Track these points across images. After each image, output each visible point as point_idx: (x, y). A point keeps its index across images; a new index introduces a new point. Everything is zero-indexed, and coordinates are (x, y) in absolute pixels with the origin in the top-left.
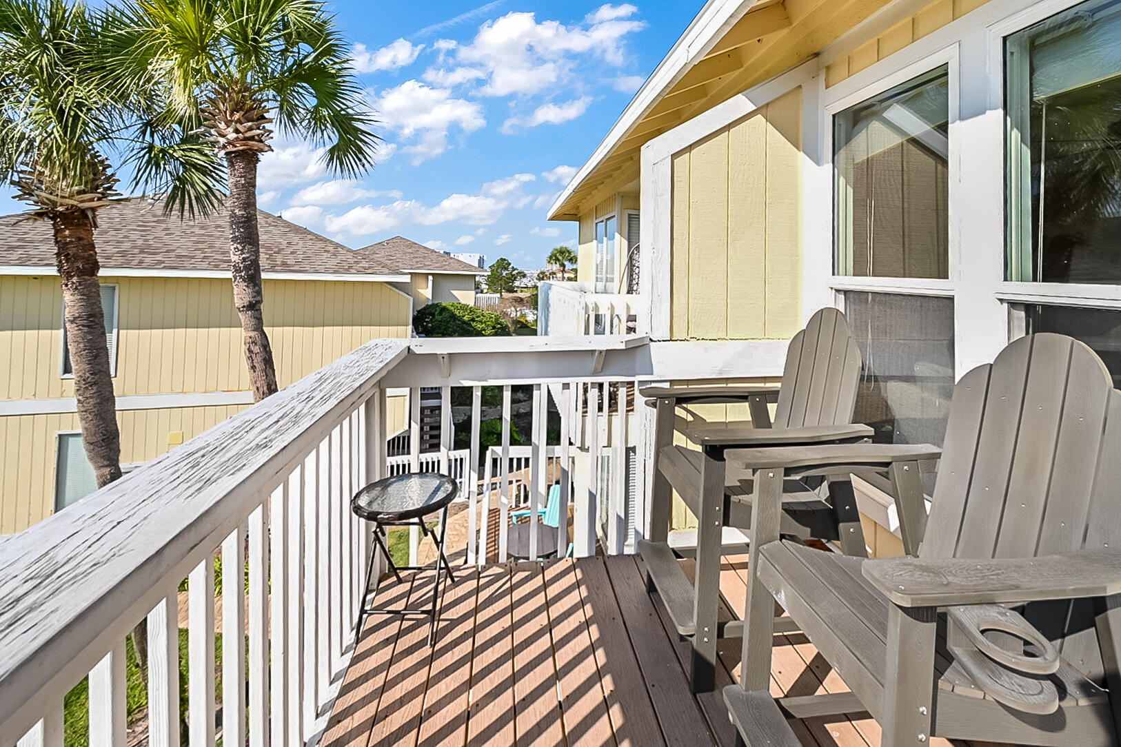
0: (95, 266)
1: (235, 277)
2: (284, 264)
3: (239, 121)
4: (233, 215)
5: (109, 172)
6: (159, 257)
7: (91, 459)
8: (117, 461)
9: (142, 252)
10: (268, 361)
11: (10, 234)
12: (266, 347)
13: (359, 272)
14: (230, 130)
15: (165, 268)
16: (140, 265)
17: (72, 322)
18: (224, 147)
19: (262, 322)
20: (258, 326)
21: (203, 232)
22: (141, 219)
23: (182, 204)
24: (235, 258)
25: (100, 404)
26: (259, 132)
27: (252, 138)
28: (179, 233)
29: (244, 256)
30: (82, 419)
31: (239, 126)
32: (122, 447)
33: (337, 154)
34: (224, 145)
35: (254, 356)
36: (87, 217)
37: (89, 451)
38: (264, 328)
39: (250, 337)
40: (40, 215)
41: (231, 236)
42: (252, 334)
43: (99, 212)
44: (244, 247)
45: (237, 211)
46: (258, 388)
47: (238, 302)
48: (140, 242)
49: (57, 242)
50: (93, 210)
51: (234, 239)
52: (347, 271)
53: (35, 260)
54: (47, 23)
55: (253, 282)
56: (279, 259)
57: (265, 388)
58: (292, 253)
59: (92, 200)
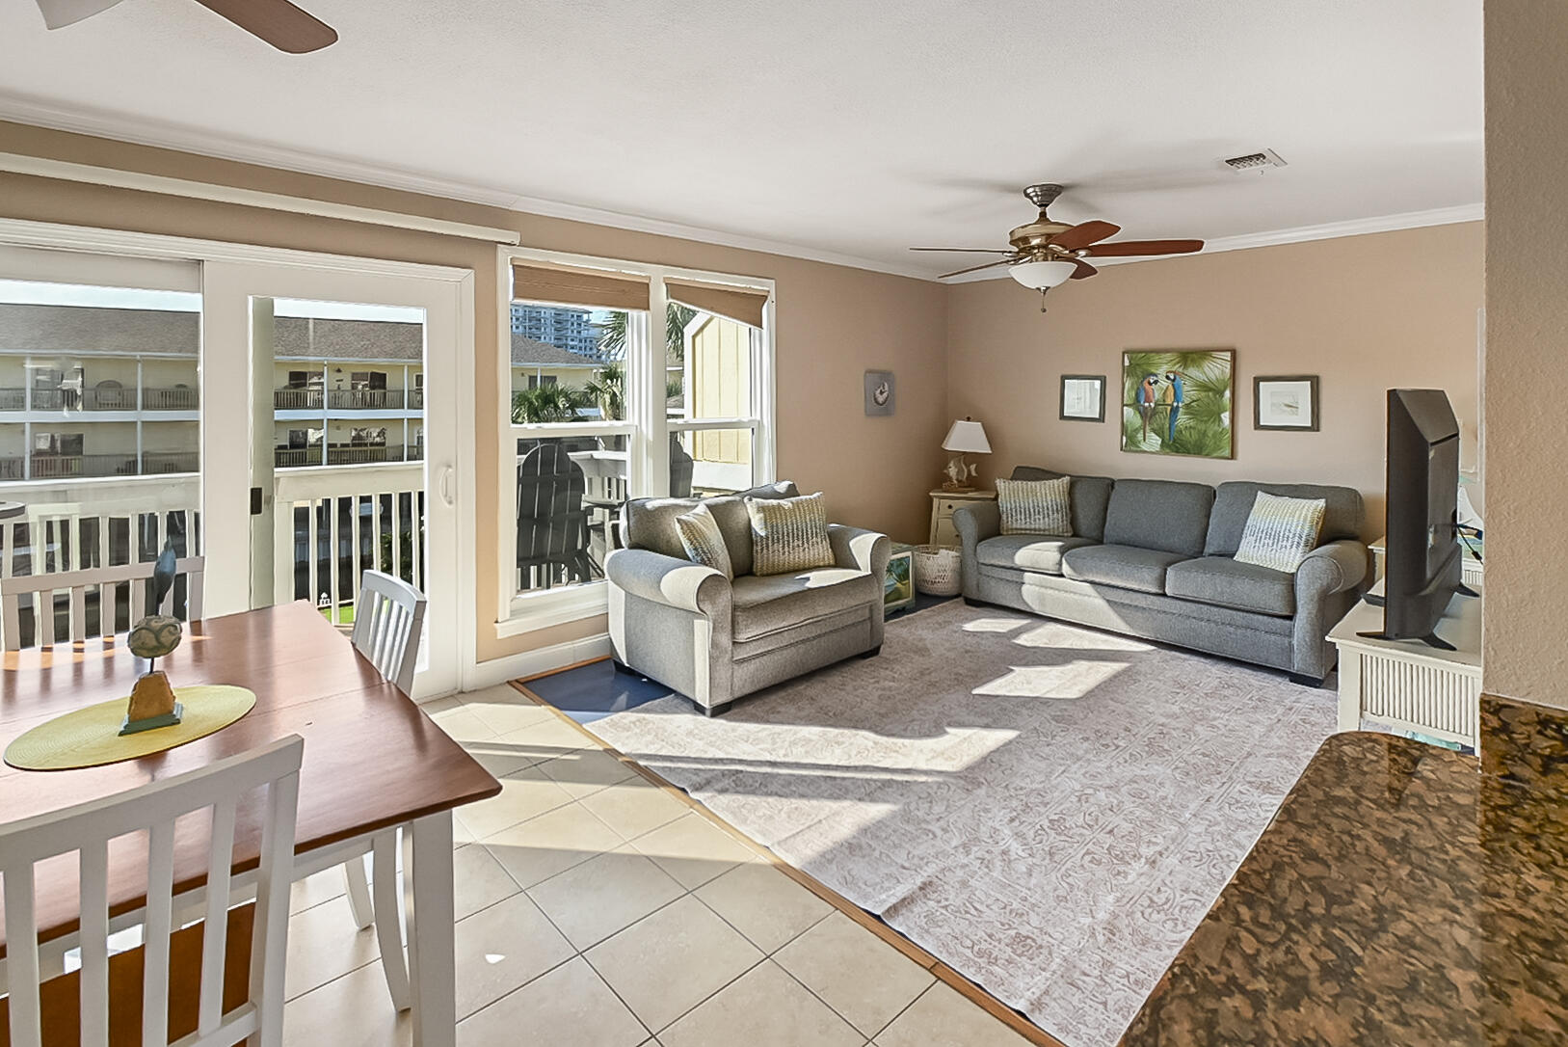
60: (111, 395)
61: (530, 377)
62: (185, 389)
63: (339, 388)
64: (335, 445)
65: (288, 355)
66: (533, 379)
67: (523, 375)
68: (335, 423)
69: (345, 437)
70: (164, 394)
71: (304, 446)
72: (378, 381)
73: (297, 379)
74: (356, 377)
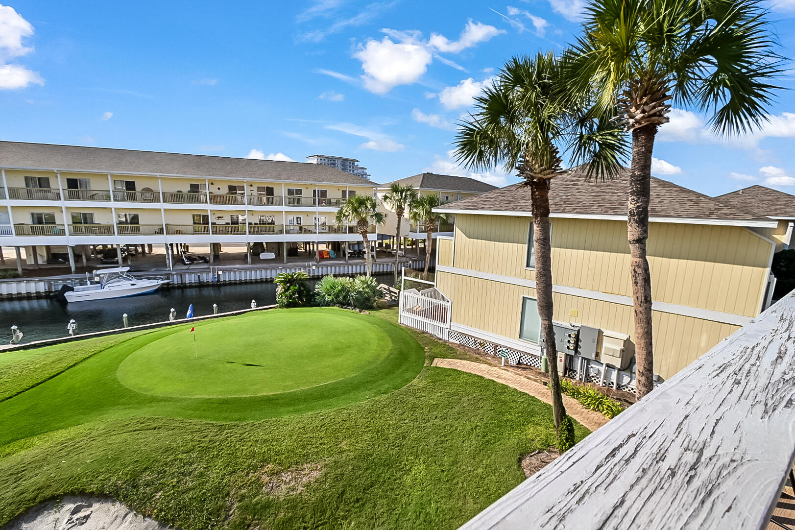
0: (548, 212)
1: (630, 220)
3: (646, 104)
4: (633, 175)
5: (558, 156)
6: (574, 206)
7: (540, 314)
8: (552, 319)
9: (565, 203)
10: (647, 280)
11: (509, 195)
12: (646, 270)
14: (639, 111)
15: (576, 213)
16: (564, 211)
17: (536, 242)
18: (633, 126)
19: (645, 252)
20: (643, 255)
21: (598, 189)
22: (565, 183)
23: (597, 171)
24: (631, 205)
25: (546, 286)
26: (660, 108)
27: (654, 115)
28: (584, 191)
29: (638, 204)
30: (538, 293)
32: (554, 312)
33: (728, 113)
34: (633, 124)
35: (637, 275)
36: (546, 184)
37: (540, 310)
38: (647, 257)
39: (636, 262)
40: (526, 184)
41: (631, 190)
42: (638, 260)
43: (552, 180)
44: (639, 198)
45: (636, 172)
46: (637, 297)
47: (630, 237)
48: (564, 197)
49: (532, 198)
50: (549, 179)
51: (632, 193)
53: (518, 208)
54: (536, 70)
55: (642, 223)
57: (643, 298)
58: (660, 202)
59: (549, 174)
60: (148, 195)
61: (343, 191)
62: (181, 193)
63: (252, 195)
64: (252, 224)
65: (228, 177)
66: (344, 192)
67: (339, 190)
68: (251, 212)
69: (255, 220)
70: (172, 195)
71: (237, 223)
72: (270, 191)
73: (232, 189)
74: (259, 189)
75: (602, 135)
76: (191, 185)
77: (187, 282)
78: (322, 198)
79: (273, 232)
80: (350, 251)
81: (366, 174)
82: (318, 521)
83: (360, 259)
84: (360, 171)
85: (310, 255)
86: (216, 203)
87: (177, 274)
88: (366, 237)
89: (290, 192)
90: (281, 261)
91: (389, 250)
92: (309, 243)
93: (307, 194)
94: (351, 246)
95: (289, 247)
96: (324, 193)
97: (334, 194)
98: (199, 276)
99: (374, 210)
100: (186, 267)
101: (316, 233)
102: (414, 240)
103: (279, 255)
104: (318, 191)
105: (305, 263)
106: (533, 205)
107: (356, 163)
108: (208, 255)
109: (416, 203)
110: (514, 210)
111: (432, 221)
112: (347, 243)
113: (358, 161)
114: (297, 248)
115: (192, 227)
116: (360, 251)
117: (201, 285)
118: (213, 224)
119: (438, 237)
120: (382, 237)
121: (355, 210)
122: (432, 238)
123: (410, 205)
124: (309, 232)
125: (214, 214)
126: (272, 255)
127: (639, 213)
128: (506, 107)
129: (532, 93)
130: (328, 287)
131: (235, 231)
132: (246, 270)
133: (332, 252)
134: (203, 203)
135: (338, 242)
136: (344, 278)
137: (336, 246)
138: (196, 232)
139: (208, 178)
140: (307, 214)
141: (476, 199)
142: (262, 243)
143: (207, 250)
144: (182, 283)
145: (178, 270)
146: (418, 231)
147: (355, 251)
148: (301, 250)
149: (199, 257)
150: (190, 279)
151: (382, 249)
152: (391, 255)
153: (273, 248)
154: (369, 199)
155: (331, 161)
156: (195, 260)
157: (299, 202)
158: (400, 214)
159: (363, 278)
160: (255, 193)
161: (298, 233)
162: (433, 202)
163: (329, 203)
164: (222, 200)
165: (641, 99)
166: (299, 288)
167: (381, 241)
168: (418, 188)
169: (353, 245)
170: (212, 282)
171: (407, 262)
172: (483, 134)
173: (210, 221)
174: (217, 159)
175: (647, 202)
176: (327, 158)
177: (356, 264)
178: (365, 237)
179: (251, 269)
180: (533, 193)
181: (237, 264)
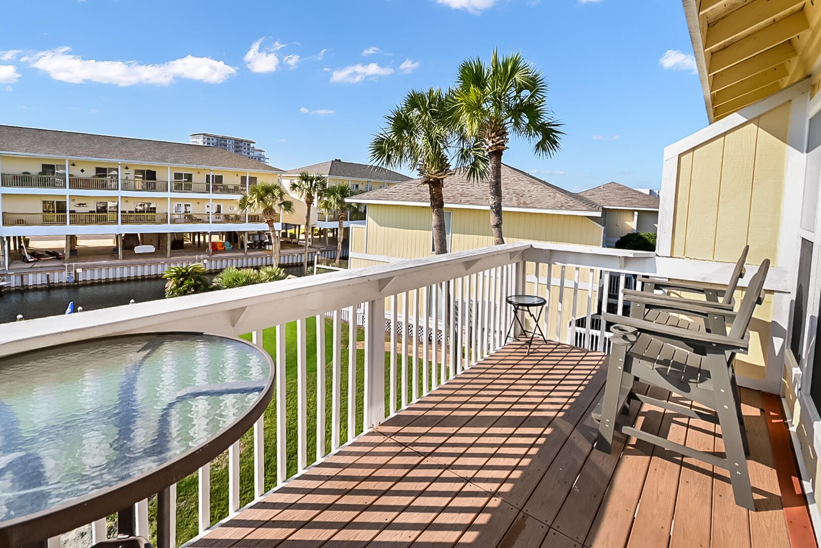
0: (443, 203)
1: (491, 211)
2: (525, 203)
3: (494, 137)
5: (447, 162)
6: (468, 198)
9: (461, 196)
13: (567, 209)
14: (491, 141)
15: (470, 204)
16: (460, 203)
17: (435, 228)
18: (488, 150)
19: (502, 234)
23: (474, 176)
24: (491, 202)
26: (502, 141)
27: (499, 144)
29: (495, 201)
31: (494, 140)
33: (540, 146)
36: (440, 182)
38: (503, 237)
39: (496, 240)
40: (425, 182)
43: (445, 180)
44: (495, 197)
47: (492, 223)
49: (430, 193)
50: (442, 179)
51: (491, 194)
52: (560, 208)
53: (423, 200)
54: (428, 100)
55: (498, 213)
56: (522, 200)
59: (441, 175)
61: (242, 177)
62: (28, 175)
63: (127, 179)
64: (125, 212)
65: (96, 157)
66: (243, 179)
67: (237, 175)
68: (126, 199)
69: (130, 207)
70: (15, 177)
71: (106, 212)
72: (150, 175)
73: (101, 172)
74: (137, 172)
75: (475, 150)
76: (43, 165)
77: (31, 283)
78: (217, 184)
79: (153, 221)
80: (250, 242)
81: (264, 157)
82: (246, 488)
83: (262, 251)
84: (256, 153)
85: (200, 248)
86: (78, 187)
87: (16, 274)
88: (273, 226)
89: (178, 176)
90: (164, 255)
91: (294, 240)
92: (199, 233)
93: (199, 179)
94: (251, 237)
95: (173, 239)
96: (219, 179)
97: (231, 180)
98: (48, 276)
99: (281, 199)
100: (30, 265)
101: (209, 222)
102: (322, 229)
103: (159, 248)
104: (213, 176)
105: (194, 257)
106: (431, 199)
107: (252, 145)
108: (62, 250)
109: (326, 191)
110: (419, 201)
111: (343, 210)
112: (246, 234)
113: (254, 143)
114: (183, 240)
115: (42, 216)
116: (261, 242)
117: (50, 287)
118: (71, 212)
119: (351, 226)
120: (286, 226)
121: (261, 198)
122: (344, 226)
123: (319, 194)
124: (199, 221)
125: (73, 200)
126: (151, 249)
127: (496, 208)
128: (407, 124)
129: (426, 117)
130: (231, 280)
131: (103, 221)
132: (115, 266)
133: (228, 243)
134: (60, 187)
135: (234, 232)
136: (248, 270)
137: (232, 237)
138: (46, 222)
139: (67, 158)
140: (198, 201)
141: (386, 190)
142: (136, 235)
143: (62, 244)
144: (23, 286)
145: (18, 269)
146: (327, 220)
147: (255, 242)
148: (187, 242)
149: (47, 252)
150: (35, 279)
151: (285, 239)
152: (296, 245)
153: (151, 240)
154: (276, 187)
155: (222, 142)
156: (42, 256)
157: (188, 188)
158: (309, 202)
159: (269, 269)
160: (132, 176)
161: (185, 222)
162: (344, 192)
163: (226, 190)
164: (86, 184)
165: (491, 134)
166: (195, 282)
167: (284, 231)
168: (327, 176)
169: (253, 235)
170: (67, 282)
171: (315, 252)
172: (391, 143)
173: (68, 209)
174: (81, 136)
175: (500, 200)
176: (217, 137)
177: (257, 257)
178: (271, 226)
179: (122, 265)
180: (431, 189)
181: (104, 260)
